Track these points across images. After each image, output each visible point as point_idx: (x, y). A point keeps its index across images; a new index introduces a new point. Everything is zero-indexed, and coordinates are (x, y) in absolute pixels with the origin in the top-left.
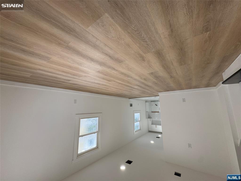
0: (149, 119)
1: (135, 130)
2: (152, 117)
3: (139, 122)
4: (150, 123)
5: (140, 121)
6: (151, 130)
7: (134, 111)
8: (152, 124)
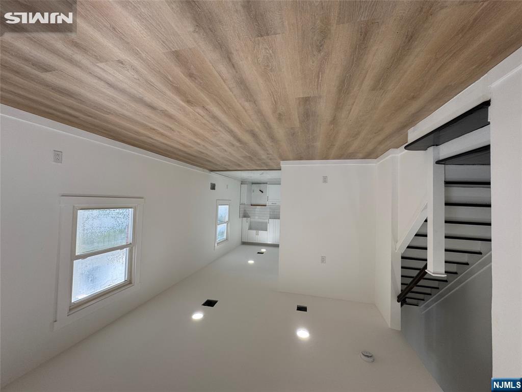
0: (246, 218)
1: (218, 241)
2: (250, 215)
3: (226, 224)
4: (246, 226)
5: (227, 222)
6: (246, 241)
7: (218, 201)
8: (250, 228)
